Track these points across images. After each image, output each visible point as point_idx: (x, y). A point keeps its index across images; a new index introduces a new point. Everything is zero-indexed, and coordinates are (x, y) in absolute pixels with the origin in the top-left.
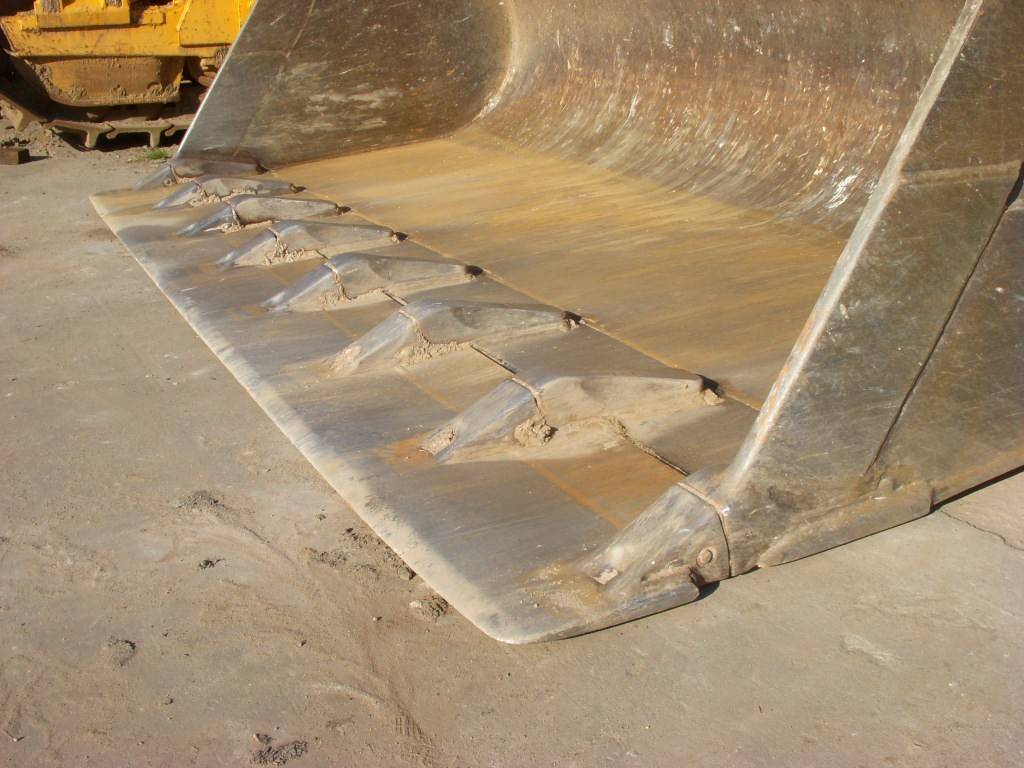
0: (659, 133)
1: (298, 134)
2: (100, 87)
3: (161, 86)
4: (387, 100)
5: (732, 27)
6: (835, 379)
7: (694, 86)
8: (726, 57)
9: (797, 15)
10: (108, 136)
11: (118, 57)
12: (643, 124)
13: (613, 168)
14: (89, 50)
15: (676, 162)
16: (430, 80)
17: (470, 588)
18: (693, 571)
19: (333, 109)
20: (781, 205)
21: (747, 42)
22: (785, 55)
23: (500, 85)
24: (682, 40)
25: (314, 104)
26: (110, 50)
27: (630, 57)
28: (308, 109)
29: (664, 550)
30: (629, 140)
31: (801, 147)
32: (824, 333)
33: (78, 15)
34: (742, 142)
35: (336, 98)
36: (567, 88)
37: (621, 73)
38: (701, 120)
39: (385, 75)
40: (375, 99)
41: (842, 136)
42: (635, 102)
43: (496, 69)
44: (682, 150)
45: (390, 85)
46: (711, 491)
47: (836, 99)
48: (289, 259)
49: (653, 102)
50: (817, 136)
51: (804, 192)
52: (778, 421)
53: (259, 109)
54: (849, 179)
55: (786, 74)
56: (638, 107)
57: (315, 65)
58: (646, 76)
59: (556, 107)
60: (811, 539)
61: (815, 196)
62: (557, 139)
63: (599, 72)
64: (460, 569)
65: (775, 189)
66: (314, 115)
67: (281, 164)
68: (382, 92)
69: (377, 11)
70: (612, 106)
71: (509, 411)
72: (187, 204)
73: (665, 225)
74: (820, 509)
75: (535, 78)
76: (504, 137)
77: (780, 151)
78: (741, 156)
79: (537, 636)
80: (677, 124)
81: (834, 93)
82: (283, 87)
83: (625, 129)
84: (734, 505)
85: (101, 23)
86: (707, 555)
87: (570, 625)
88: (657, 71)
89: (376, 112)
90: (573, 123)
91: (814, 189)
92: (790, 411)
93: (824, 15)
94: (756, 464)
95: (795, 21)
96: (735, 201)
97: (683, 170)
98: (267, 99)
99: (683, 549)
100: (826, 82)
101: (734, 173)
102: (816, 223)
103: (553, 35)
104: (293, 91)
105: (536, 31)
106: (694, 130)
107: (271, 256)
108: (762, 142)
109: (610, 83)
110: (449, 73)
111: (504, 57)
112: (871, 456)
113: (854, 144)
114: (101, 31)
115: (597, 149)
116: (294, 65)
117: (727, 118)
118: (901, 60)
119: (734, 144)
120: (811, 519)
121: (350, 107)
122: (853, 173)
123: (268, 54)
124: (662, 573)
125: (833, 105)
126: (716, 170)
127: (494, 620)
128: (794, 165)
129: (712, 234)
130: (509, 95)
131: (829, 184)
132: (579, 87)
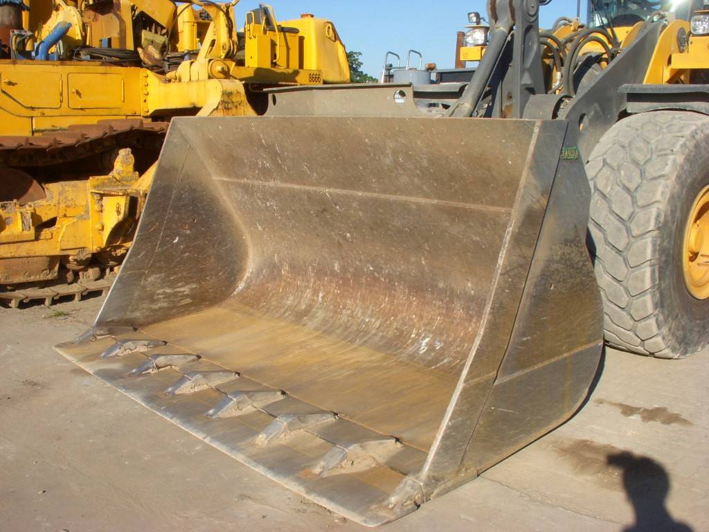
0: (336, 312)
1: (151, 310)
2: (17, 273)
3: (48, 271)
4: (192, 290)
5: (369, 267)
6: (448, 443)
7: (351, 290)
8: (366, 280)
9: (400, 267)
10: (24, 301)
11: (27, 257)
12: (326, 306)
13: (316, 329)
14: (13, 254)
15: (346, 328)
16: (211, 278)
17: (354, 514)
18: (415, 502)
19: (167, 296)
20: (399, 351)
21: (376, 275)
22: (395, 282)
23: (243, 277)
24: (344, 269)
25: (158, 294)
26: (24, 254)
27: (316, 273)
28: (155, 297)
29: (407, 497)
30: (320, 315)
31: (404, 324)
32: (445, 430)
33: (8, 236)
34: (378, 319)
35: (168, 291)
36: (283, 284)
37: (312, 280)
38: (356, 308)
39: (191, 278)
40: (186, 290)
41: (422, 319)
42: (321, 295)
43: (241, 270)
44: (348, 321)
45: (193, 282)
46: (417, 478)
47: (419, 304)
48: (197, 389)
49: (330, 296)
50: (411, 319)
51: (408, 345)
52: (434, 457)
53: (133, 299)
54: (427, 340)
55: (395, 290)
56: (323, 297)
57: (158, 275)
58: (326, 283)
59: (278, 293)
60: (445, 489)
61: (413, 347)
62: (282, 311)
63: (300, 278)
64: (348, 509)
65: (395, 343)
66: (158, 300)
67: (144, 325)
68: (189, 286)
69: (187, 247)
70: (309, 296)
71: (340, 457)
72: (117, 355)
73: (352, 364)
74: (446, 480)
75: (264, 276)
76: (252, 307)
77: (395, 325)
78: (377, 326)
79: (379, 524)
80: (344, 308)
81: (418, 301)
82: (144, 287)
83: (318, 308)
84: (424, 482)
85: (20, 240)
86: (417, 497)
87: (387, 520)
88: (331, 281)
89: (187, 296)
90: (289, 303)
91: (412, 344)
92: (437, 454)
93: (413, 269)
94: (429, 470)
95: (399, 269)
96: (378, 349)
97: (350, 332)
98: (136, 294)
99: (412, 496)
100: (413, 296)
101: (375, 335)
102: (415, 360)
103: (274, 256)
104: (149, 289)
105: (263, 252)
106: (353, 312)
107: (189, 388)
108: (386, 320)
109: (307, 284)
110: (220, 274)
111: (245, 264)
112: (459, 463)
113: (428, 324)
114: (19, 244)
115: (305, 318)
116: (149, 276)
117: (368, 308)
118: (446, 291)
119: (373, 320)
120: (444, 483)
121: (175, 294)
122: (428, 337)
123: (137, 272)
124: (407, 503)
125: (417, 306)
126: (366, 333)
127: (365, 521)
128: (402, 332)
129: (375, 367)
130: (249, 283)
131: (418, 342)
132: (289, 284)
